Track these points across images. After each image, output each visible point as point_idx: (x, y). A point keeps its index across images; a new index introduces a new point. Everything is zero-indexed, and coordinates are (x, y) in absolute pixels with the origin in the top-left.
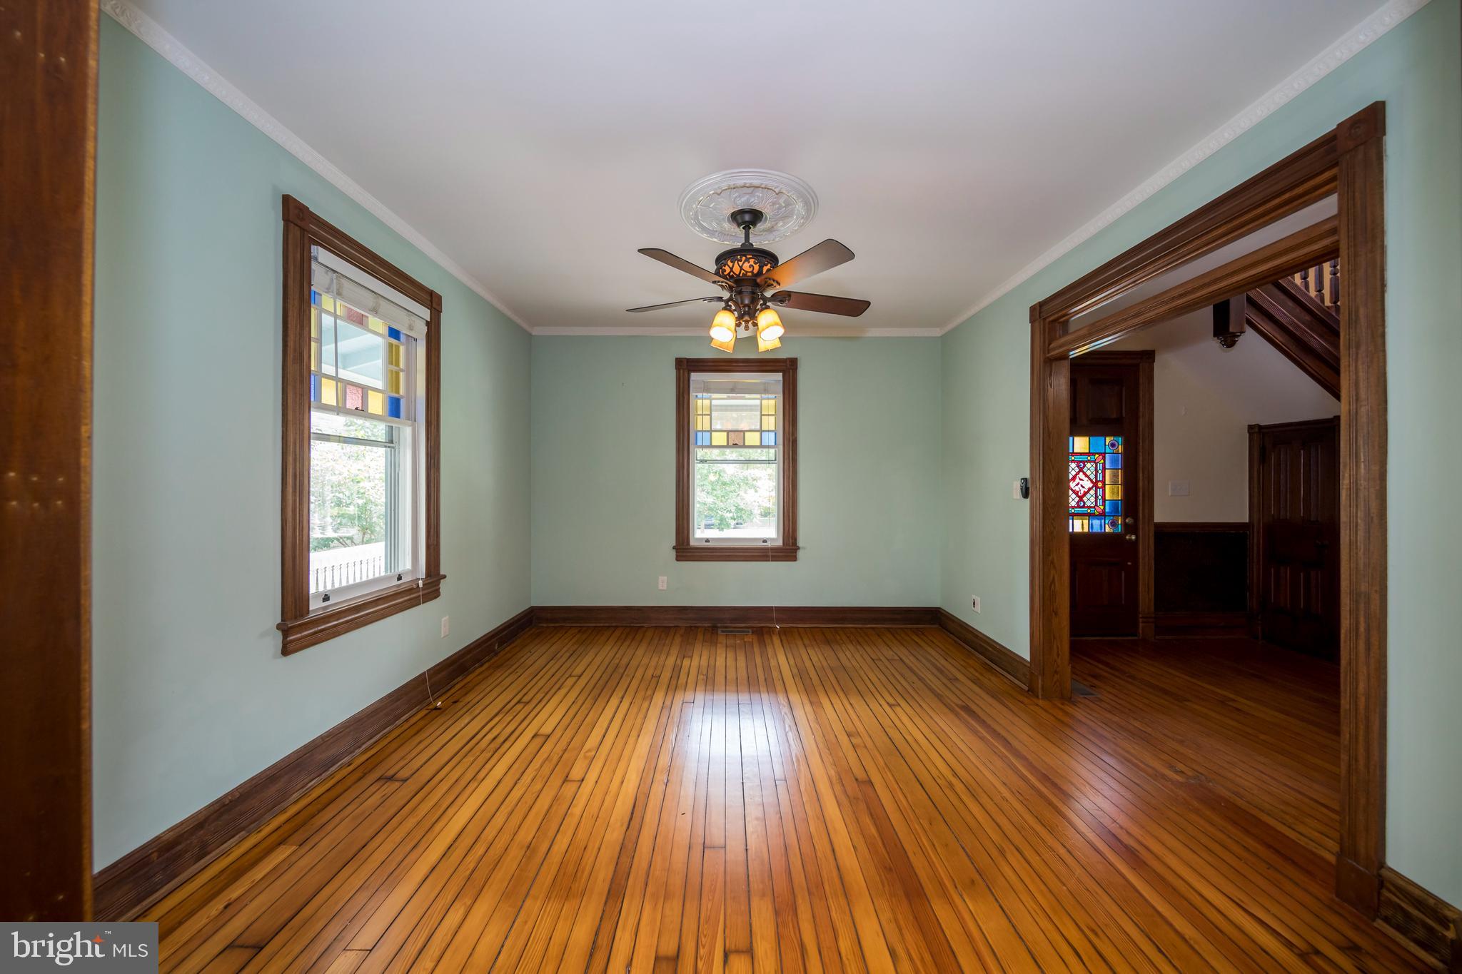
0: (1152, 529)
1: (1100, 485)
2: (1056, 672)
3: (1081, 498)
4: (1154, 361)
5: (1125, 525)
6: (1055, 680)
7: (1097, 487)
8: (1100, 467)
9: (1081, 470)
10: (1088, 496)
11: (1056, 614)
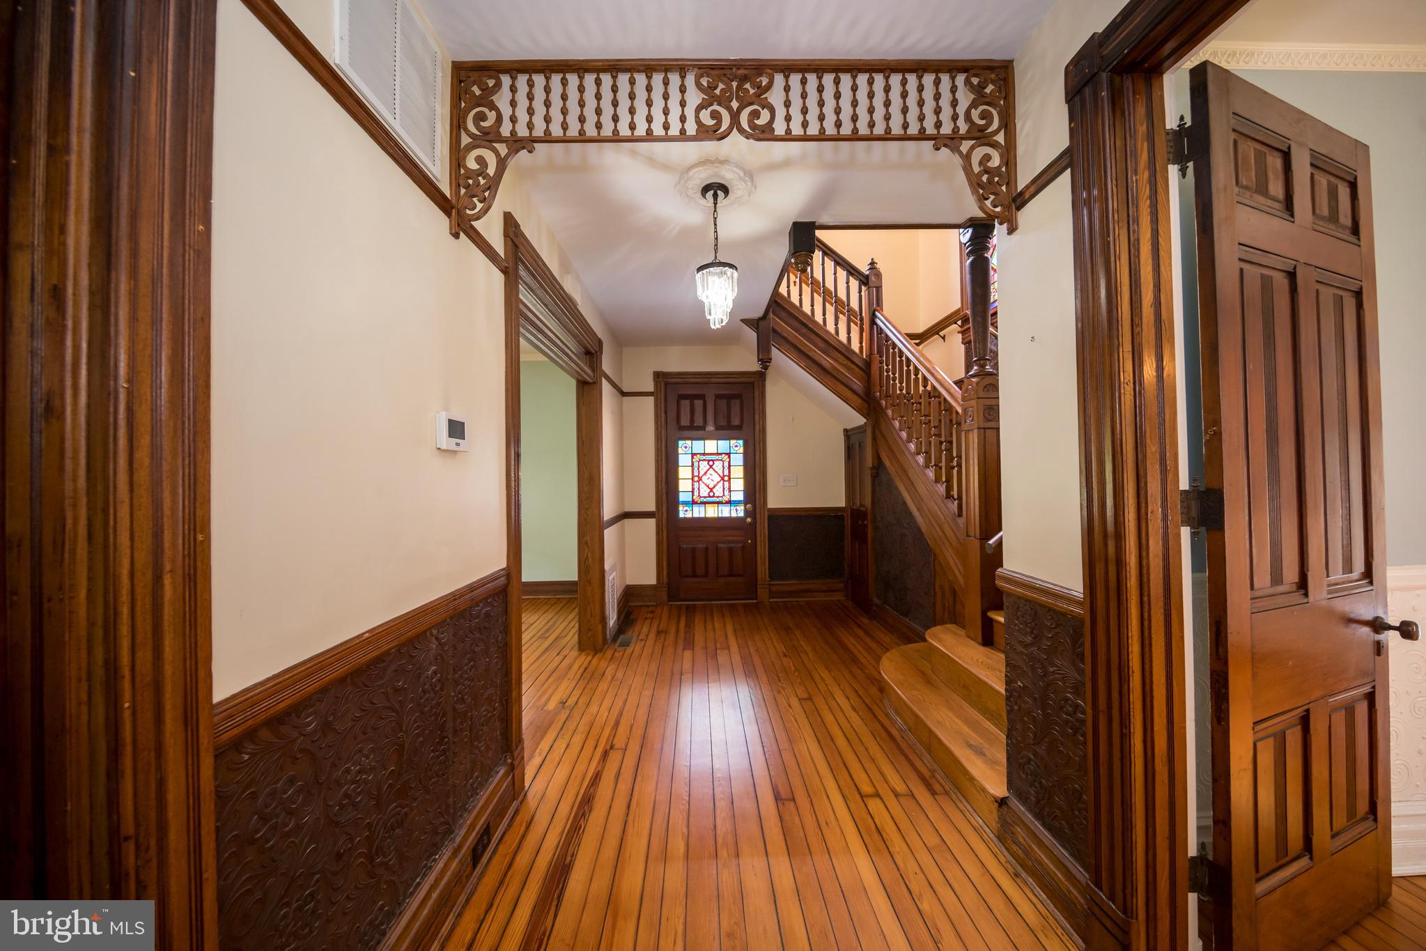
0: (766, 513)
1: (726, 478)
2: (590, 629)
3: (711, 490)
4: (765, 380)
5: (746, 510)
6: (589, 636)
7: (724, 481)
8: (726, 464)
9: (711, 467)
10: (717, 487)
11: (590, 583)
